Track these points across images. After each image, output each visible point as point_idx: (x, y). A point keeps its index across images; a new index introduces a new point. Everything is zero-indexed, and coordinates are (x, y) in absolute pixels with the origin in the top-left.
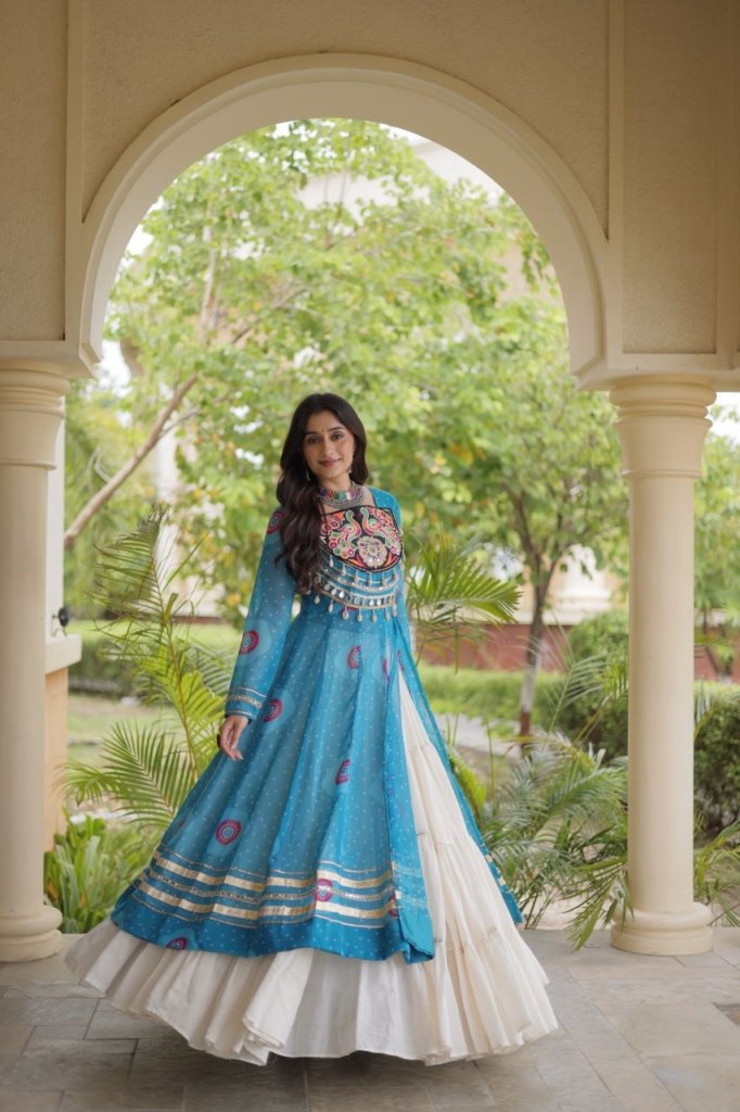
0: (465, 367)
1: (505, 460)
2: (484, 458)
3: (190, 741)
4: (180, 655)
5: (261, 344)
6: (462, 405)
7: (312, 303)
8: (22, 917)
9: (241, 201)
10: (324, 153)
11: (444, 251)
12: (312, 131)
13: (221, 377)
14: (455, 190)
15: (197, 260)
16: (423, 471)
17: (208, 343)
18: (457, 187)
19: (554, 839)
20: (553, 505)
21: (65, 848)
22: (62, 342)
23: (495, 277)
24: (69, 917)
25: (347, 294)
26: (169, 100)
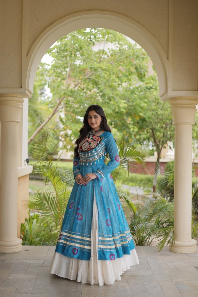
1: (147, 119)
2: (142, 118)
3: (57, 194)
4: (54, 171)
5: (82, 88)
6: (136, 104)
7: (96, 77)
8: (11, 241)
9: (77, 49)
10: (99, 36)
11: (131, 62)
12: (96, 30)
13: (71, 96)
14: (134, 46)
15: (66, 65)
16: (126, 122)
17: (68, 87)
18: (135, 45)
19: (155, 222)
20: (162, 130)
21: (28, 222)
22: (21, 89)
23: (145, 69)
24: (27, 240)
25: (105, 74)
26: (50, 24)
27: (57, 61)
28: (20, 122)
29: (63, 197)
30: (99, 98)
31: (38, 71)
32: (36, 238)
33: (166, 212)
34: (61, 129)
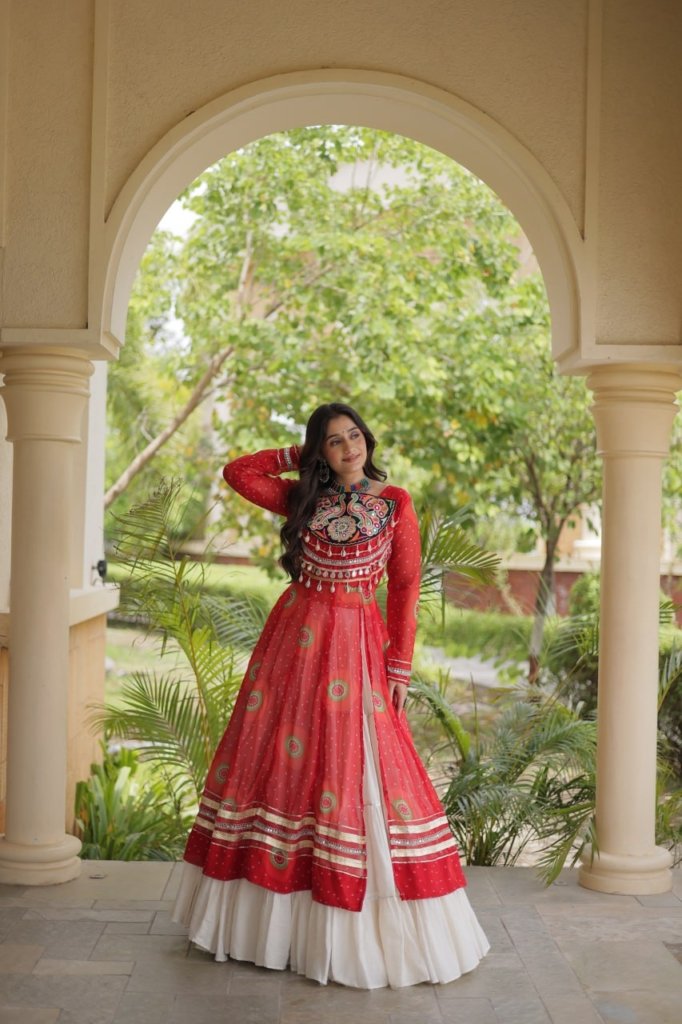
1: (517, 424)
2: (498, 423)
3: (201, 686)
4: (191, 612)
5: (292, 318)
7: (340, 280)
8: (45, 846)
10: (353, 142)
11: (461, 233)
13: (254, 347)
15: (237, 239)
16: (440, 434)
17: (244, 317)
19: (532, 784)
20: (561, 466)
21: (100, 777)
22: (86, 331)
23: (509, 257)
24: (97, 842)
25: (370, 273)
26: (185, 111)
27: (207, 224)
28: (77, 442)
29: (219, 699)
30: (352, 352)
32: (128, 834)
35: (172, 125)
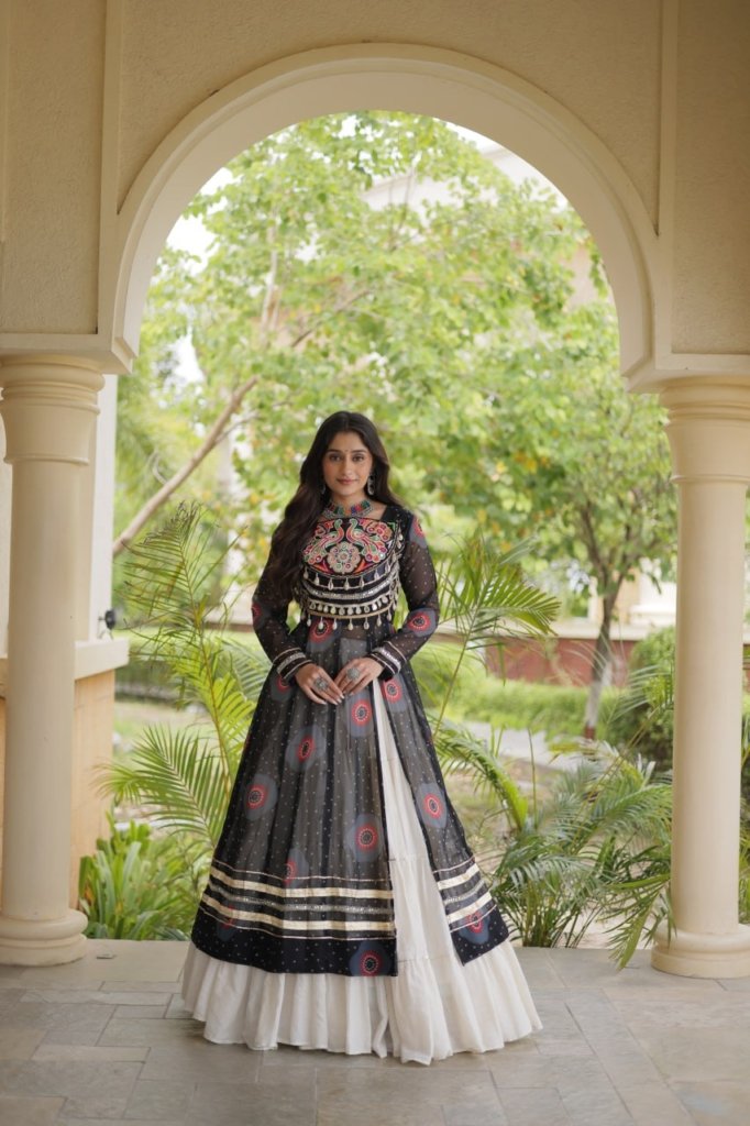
0: (532, 374)
1: (568, 469)
2: (548, 466)
3: (222, 744)
4: (213, 657)
5: (322, 346)
6: (525, 412)
7: (375, 307)
8: (49, 920)
9: (305, 202)
10: (390, 154)
11: (510, 255)
12: (379, 131)
13: (280, 379)
14: (522, 191)
15: (260, 261)
16: (485, 477)
17: (269, 346)
18: (524, 187)
19: (596, 857)
20: (621, 516)
21: (106, 854)
22: (95, 336)
23: (562, 282)
24: (105, 921)
25: (409, 297)
26: (208, 90)
27: (226, 244)
28: (85, 464)
30: (388, 386)
31: (155, 280)
32: (140, 913)
33: (640, 821)
34: (238, 505)
35: (193, 106)
